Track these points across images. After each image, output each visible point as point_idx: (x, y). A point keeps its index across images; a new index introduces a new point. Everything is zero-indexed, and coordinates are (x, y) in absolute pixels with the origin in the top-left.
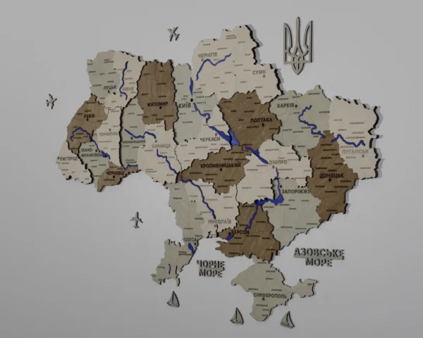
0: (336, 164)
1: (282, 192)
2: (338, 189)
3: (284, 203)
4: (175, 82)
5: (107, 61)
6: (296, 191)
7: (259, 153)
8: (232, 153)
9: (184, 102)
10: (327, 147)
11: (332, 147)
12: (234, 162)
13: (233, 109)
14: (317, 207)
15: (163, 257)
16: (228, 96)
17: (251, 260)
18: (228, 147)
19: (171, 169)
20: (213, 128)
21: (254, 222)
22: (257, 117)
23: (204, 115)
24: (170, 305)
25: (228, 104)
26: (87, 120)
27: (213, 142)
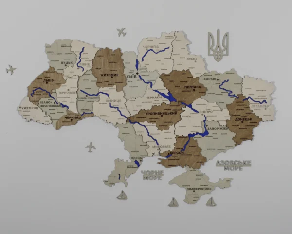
0: (247, 113)
1: (207, 129)
2: (247, 127)
3: (209, 135)
4: (124, 62)
5: (64, 46)
6: (217, 128)
7: (192, 106)
8: (171, 106)
9: (131, 74)
10: (240, 104)
11: (243, 104)
12: (172, 111)
13: (171, 80)
14: (233, 137)
15: (114, 169)
16: (168, 72)
17: (185, 168)
18: (168, 102)
19: (122, 115)
20: (156, 91)
21: (187, 147)
22: (190, 85)
23: (148, 83)
24: (119, 199)
25: (167, 77)
26: (47, 83)
27: (156, 99)
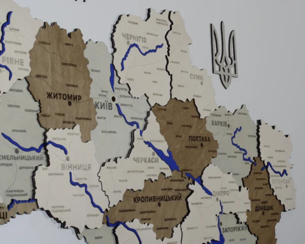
0: (267, 195)
1: (222, 230)
2: (270, 224)
7: (202, 181)
9: (102, 100)
10: (258, 176)
11: (262, 176)
12: (174, 193)
13: (169, 120)
18: (168, 173)
19: (94, 205)
20: (149, 144)
22: (195, 134)
23: (132, 124)
25: (163, 113)
27: (150, 165)
